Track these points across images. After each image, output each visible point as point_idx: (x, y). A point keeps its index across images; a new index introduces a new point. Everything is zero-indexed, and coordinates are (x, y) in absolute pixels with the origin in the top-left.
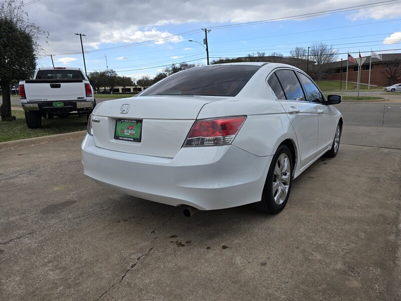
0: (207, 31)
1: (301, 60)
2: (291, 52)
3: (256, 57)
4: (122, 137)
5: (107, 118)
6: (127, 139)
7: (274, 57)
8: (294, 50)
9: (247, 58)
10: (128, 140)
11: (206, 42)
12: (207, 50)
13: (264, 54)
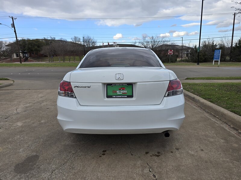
0: (14, 19)
1: (78, 44)
2: (72, 39)
3: (49, 40)
4: (116, 96)
5: (101, 84)
6: (121, 97)
7: (62, 41)
8: (73, 37)
9: (43, 39)
10: (124, 97)
11: (13, 26)
12: (15, 31)
13: (54, 38)
